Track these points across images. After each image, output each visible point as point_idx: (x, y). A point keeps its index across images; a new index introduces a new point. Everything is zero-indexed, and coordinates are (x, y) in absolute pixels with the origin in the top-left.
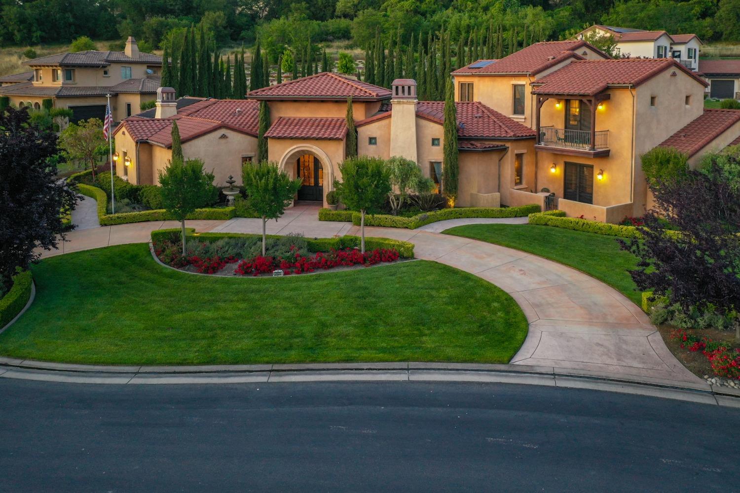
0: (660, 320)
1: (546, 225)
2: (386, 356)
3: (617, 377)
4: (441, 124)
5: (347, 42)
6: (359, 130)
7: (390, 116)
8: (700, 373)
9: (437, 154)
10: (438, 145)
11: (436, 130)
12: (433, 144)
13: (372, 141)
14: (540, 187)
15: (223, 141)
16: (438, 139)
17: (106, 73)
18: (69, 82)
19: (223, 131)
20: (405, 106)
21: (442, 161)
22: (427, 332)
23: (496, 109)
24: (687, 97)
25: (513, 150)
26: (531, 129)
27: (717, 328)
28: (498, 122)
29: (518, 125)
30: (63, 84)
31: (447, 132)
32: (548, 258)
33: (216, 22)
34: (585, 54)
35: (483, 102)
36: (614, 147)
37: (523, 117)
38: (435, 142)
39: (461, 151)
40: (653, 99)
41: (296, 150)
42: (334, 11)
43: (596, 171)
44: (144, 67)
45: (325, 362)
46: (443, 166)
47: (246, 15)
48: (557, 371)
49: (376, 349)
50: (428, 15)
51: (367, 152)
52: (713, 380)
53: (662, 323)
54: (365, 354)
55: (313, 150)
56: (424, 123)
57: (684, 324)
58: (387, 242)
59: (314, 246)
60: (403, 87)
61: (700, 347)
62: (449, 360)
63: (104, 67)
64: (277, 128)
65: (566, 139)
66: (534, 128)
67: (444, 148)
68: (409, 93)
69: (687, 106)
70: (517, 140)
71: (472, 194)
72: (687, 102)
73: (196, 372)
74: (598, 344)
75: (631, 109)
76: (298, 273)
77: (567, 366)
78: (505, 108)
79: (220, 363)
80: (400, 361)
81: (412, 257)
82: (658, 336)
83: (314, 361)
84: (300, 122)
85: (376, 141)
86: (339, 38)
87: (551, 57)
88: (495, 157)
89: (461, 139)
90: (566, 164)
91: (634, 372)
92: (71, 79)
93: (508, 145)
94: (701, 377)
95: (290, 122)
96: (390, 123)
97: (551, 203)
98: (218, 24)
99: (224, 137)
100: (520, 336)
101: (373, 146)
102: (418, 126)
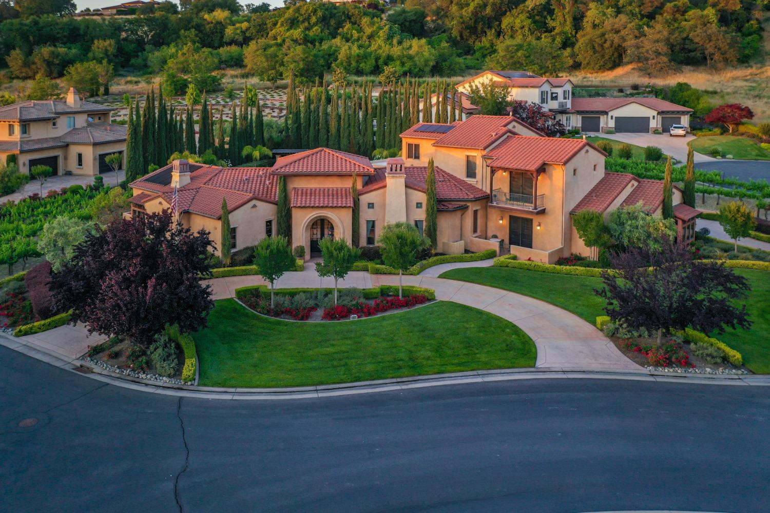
0: (611, 334)
1: (507, 266)
2: (462, 368)
3: (598, 370)
6: (361, 197)
7: (385, 186)
8: (642, 365)
9: (421, 215)
10: (421, 207)
12: (417, 207)
13: (371, 206)
14: (490, 234)
15: (254, 209)
16: (421, 203)
17: (54, 124)
18: (25, 135)
19: (254, 202)
20: (398, 179)
21: (424, 219)
22: (477, 351)
23: (451, 173)
24: (595, 166)
25: (472, 207)
26: (482, 190)
27: (644, 337)
28: (458, 185)
29: (471, 188)
30: (21, 138)
32: (523, 294)
34: (514, 127)
36: (548, 206)
37: (475, 180)
38: (419, 205)
39: (439, 211)
40: (575, 170)
41: (315, 216)
42: (222, 37)
43: (535, 223)
44: (85, 116)
45: (427, 375)
46: (424, 224)
47: (131, 42)
48: (564, 369)
49: (453, 364)
51: (366, 215)
52: (650, 368)
53: (612, 336)
54: (449, 368)
55: (329, 216)
56: (412, 191)
57: (625, 336)
58: (415, 289)
59: (367, 295)
60: (397, 166)
61: (639, 350)
62: (500, 368)
63: (54, 119)
64: (297, 199)
65: (511, 199)
66: (488, 191)
67: (427, 210)
68: (401, 170)
69: (595, 172)
70: (477, 200)
71: (444, 243)
72: (595, 169)
74: (580, 352)
76: (366, 316)
77: (568, 366)
78: (460, 173)
80: (472, 370)
81: (434, 299)
82: (612, 344)
83: (420, 375)
84: (312, 193)
85: (373, 206)
86: (232, 66)
87: (494, 134)
88: (459, 214)
90: (511, 217)
92: (26, 133)
93: (469, 204)
94: (643, 367)
95: (305, 193)
96: (385, 192)
97: (503, 249)
100: (534, 350)
101: (371, 210)
102: (406, 194)
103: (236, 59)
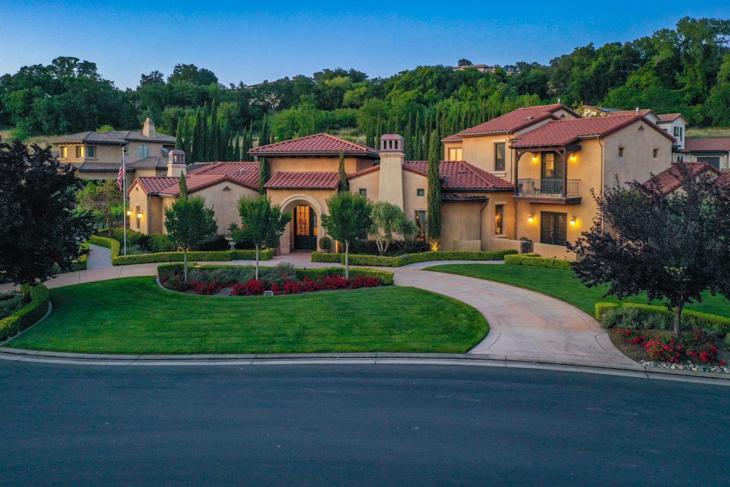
0: (609, 324)
1: (520, 264)
2: (357, 348)
3: (561, 361)
4: (426, 176)
5: (352, 130)
6: (350, 181)
7: (378, 169)
8: (638, 359)
9: (422, 203)
10: (423, 195)
11: (420, 181)
12: (418, 194)
13: (363, 192)
14: (519, 236)
15: (226, 193)
16: (423, 190)
17: (125, 151)
18: (91, 158)
19: (227, 184)
20: (393, 159)
21: (426, 209)
22: (396, 332)
23: (479, 167)
24: (655, 151)
25: (493, 201)
26: (510, 183)
27: (659, 328)
28: (480, 176)
29: (499, 179)
30: (85, 159)
31: (430, 182)
33: (230, 112)
34: (563, 116)
35: (468, 162)
36: (584, 195)
37: (504, 172)
38: (421, 192)
39: (445, 202)
40: (621, 149)
41: (293, 200)
42: (342, 102)
43: (569, 218)
44: (160, 147)
45: (304, 352)
46: (427, 214)
47: (259, 106)
48: (508, 358)
49: (349, 343)
50: (430, 104)
52: (648, 363)
53: (610, 327)
54: (339, 347)
55: (308, 200)
56: (409, 174)
57: (630, 326)
58: (369, 271)
59: (302, 275)
60: (391, 142)
61: (640, 341)
62: (414, 350)
63: (123, 145)
64: (275, 181)
65: (544, 189)
66: (513, 182)
67: (428, 197)
68: (396, 148)
69: (655, 159)
70: (498, 191)
71: (455, 242)
72: (655, 156)
73: (189, 359)
74: (549, 341)
75: (600, 158)
76: (286, 294)
77: (519, 355)
79: (210, 353)
80: (370, 351)
81: (391, 283)
82: (606, 336)
83: (293, 352)
84: (296, 176)
85: (366, 193)
86: (345, 126)
87: (529, 118)
88: (476, 208)
89: (444, 191)
90: (542, 213)
91: (579, 358)
92: (93, 156)
93: (488, 196)
94: (638, 362)
95: (287, 176)
96: (378, 175)
97: (527, 247)
98: (232, 114)
99: (227, 189)
100: (480, 335)
102: (404, 178)
103: (350, 119)
